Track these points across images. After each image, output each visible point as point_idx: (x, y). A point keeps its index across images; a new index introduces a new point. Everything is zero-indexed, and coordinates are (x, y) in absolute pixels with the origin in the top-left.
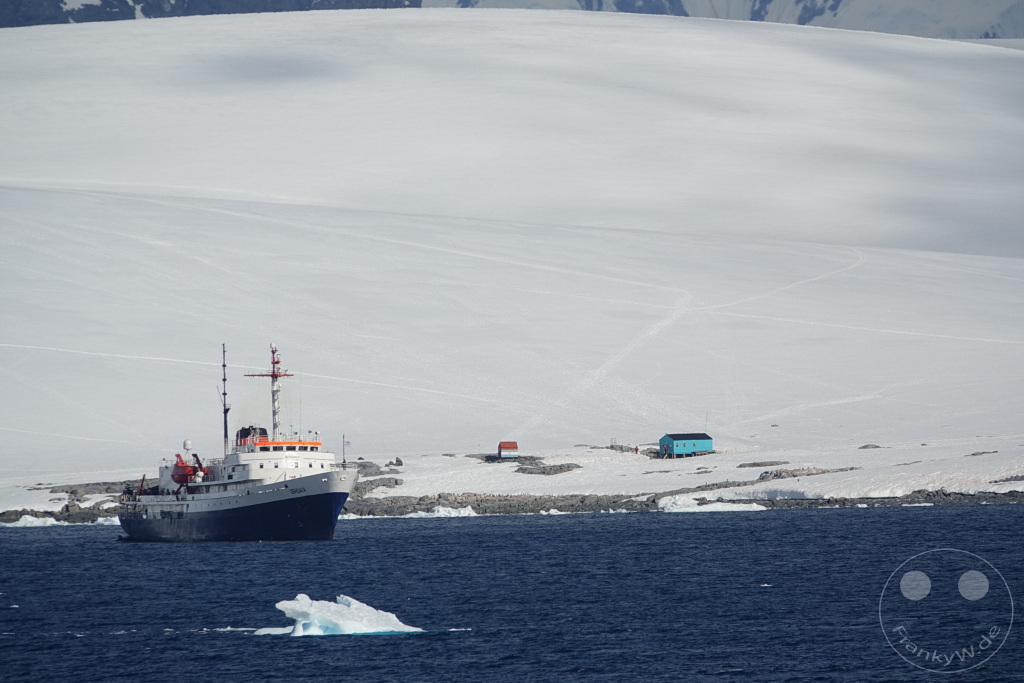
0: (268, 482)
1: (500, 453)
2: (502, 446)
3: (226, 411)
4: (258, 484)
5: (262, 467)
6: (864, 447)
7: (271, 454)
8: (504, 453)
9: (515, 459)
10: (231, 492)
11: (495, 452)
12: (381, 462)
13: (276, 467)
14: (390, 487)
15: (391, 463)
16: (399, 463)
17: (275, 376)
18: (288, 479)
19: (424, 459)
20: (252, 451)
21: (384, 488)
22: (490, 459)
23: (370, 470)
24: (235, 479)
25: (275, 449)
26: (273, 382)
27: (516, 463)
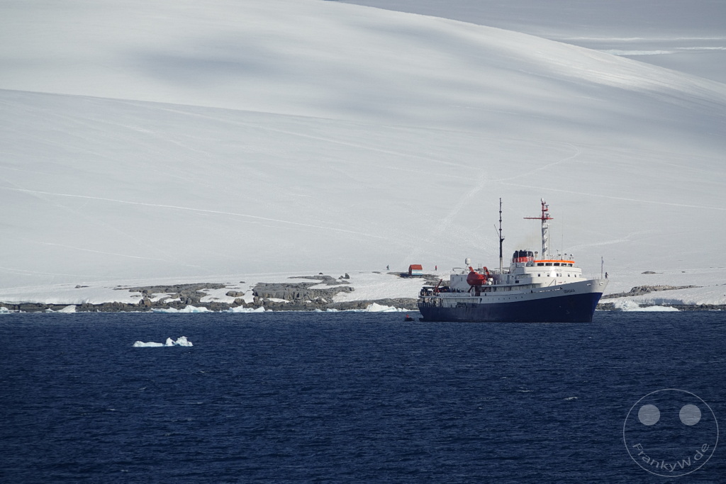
0: (545, 285)
1: (410, 272)
2: (411, 268)
3: (501, 240)
4: (537, 287)
5: (539, 275)
6: (646, 273)
7: (545, 268)
8: (414, 272)
9: (421, 276)
10: (515, 291)
11: (406, 271)
12: (336, 276)
13: (548, 276)
14: (347, 292)
15: (342, 277)
16: (347, 277)
17: (544, 219)
18: (557, 284)
19: (362, 275)
20: (532, 266)
21: (344, 293)
22: (403, 275)
23: (330, 281)
24: (520, 283)
25: (547, 265)
26: (543, 223)
27: (422, 279)
